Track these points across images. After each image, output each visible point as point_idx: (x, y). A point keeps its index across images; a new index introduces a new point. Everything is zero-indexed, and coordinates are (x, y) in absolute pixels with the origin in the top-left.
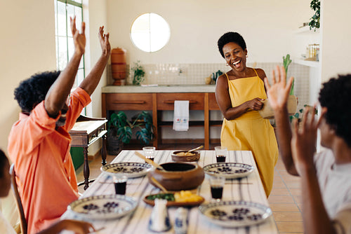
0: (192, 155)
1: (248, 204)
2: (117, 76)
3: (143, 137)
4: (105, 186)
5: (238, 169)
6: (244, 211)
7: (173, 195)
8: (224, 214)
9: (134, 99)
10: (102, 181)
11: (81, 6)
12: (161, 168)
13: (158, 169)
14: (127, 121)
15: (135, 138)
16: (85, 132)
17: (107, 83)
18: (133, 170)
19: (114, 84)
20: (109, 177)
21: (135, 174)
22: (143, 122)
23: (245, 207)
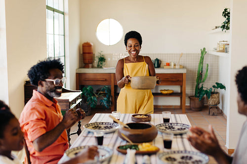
0: (146, 117)
1: (191, 153)
2: (87, 61)
3: (105, 103)
4: (87, 139)
5: (179, 127)
6: (188, 158)
7: (137, 146)
8: (175, 160)
9: (98, 77)
10: (85, 135)
11: (63, 13)
12: (127, 126)
13: (125, 127)
14: (94, 92)
15: (99, 104)
16: (68, 100)
17: (80, 66)
18: (106, 128)
19: (84, 67)
20: (89, 132)
21: (108, 130)
22: (105, 93)
23: (189, 155)
